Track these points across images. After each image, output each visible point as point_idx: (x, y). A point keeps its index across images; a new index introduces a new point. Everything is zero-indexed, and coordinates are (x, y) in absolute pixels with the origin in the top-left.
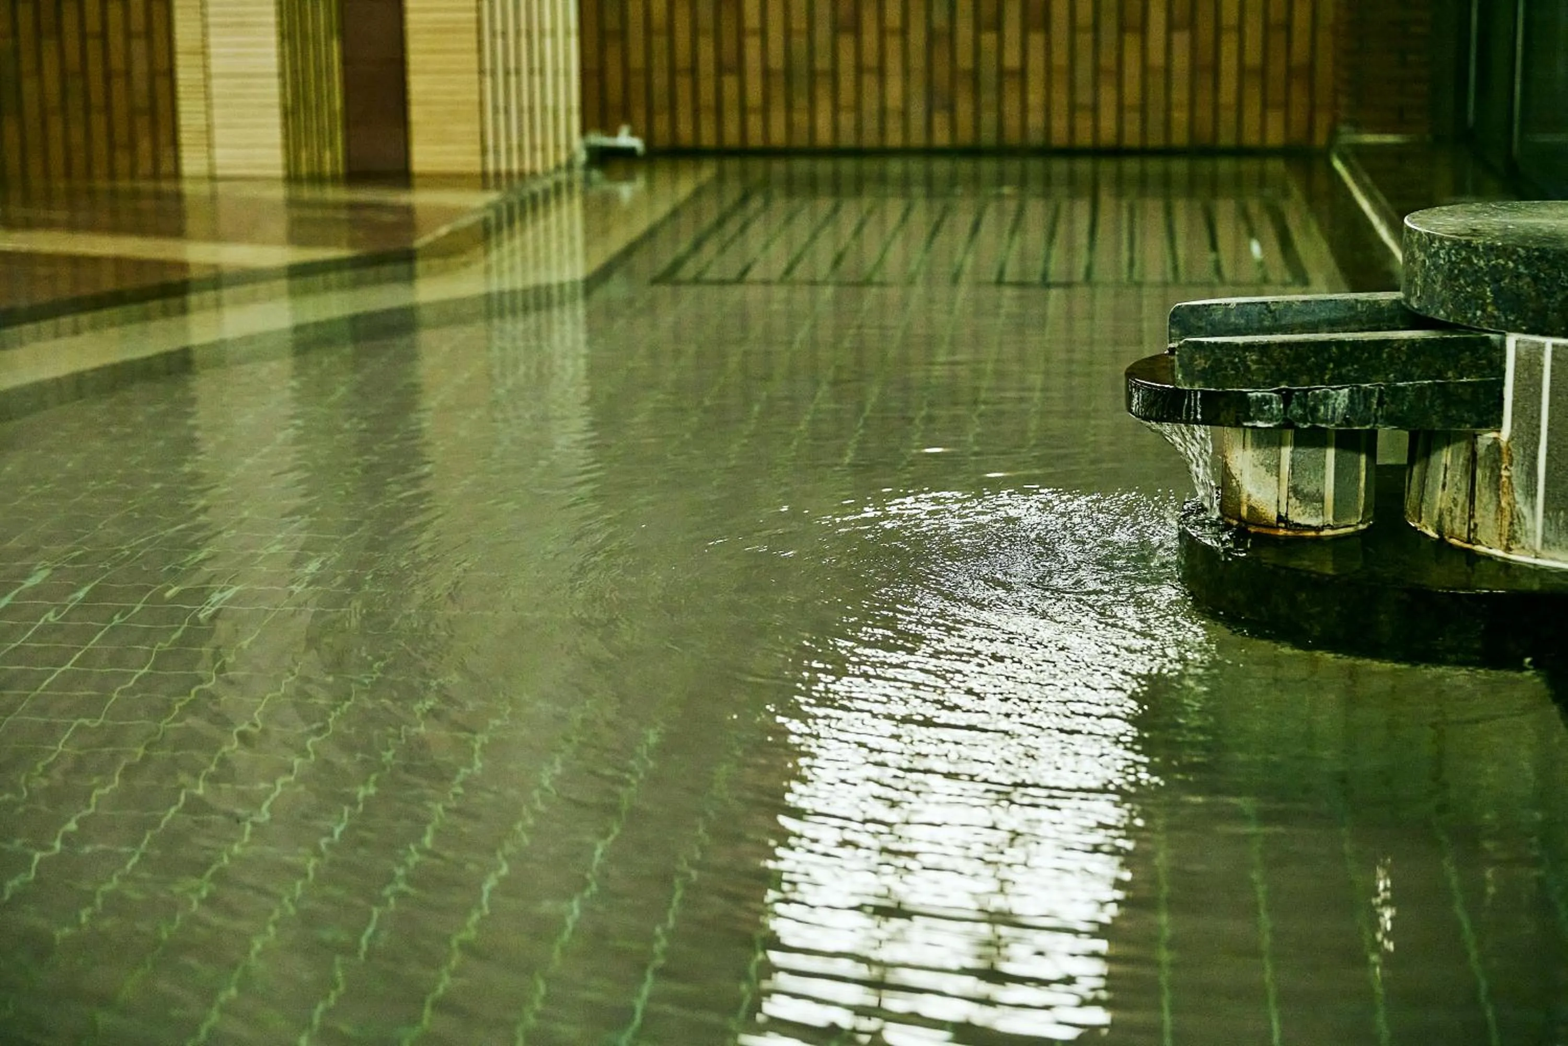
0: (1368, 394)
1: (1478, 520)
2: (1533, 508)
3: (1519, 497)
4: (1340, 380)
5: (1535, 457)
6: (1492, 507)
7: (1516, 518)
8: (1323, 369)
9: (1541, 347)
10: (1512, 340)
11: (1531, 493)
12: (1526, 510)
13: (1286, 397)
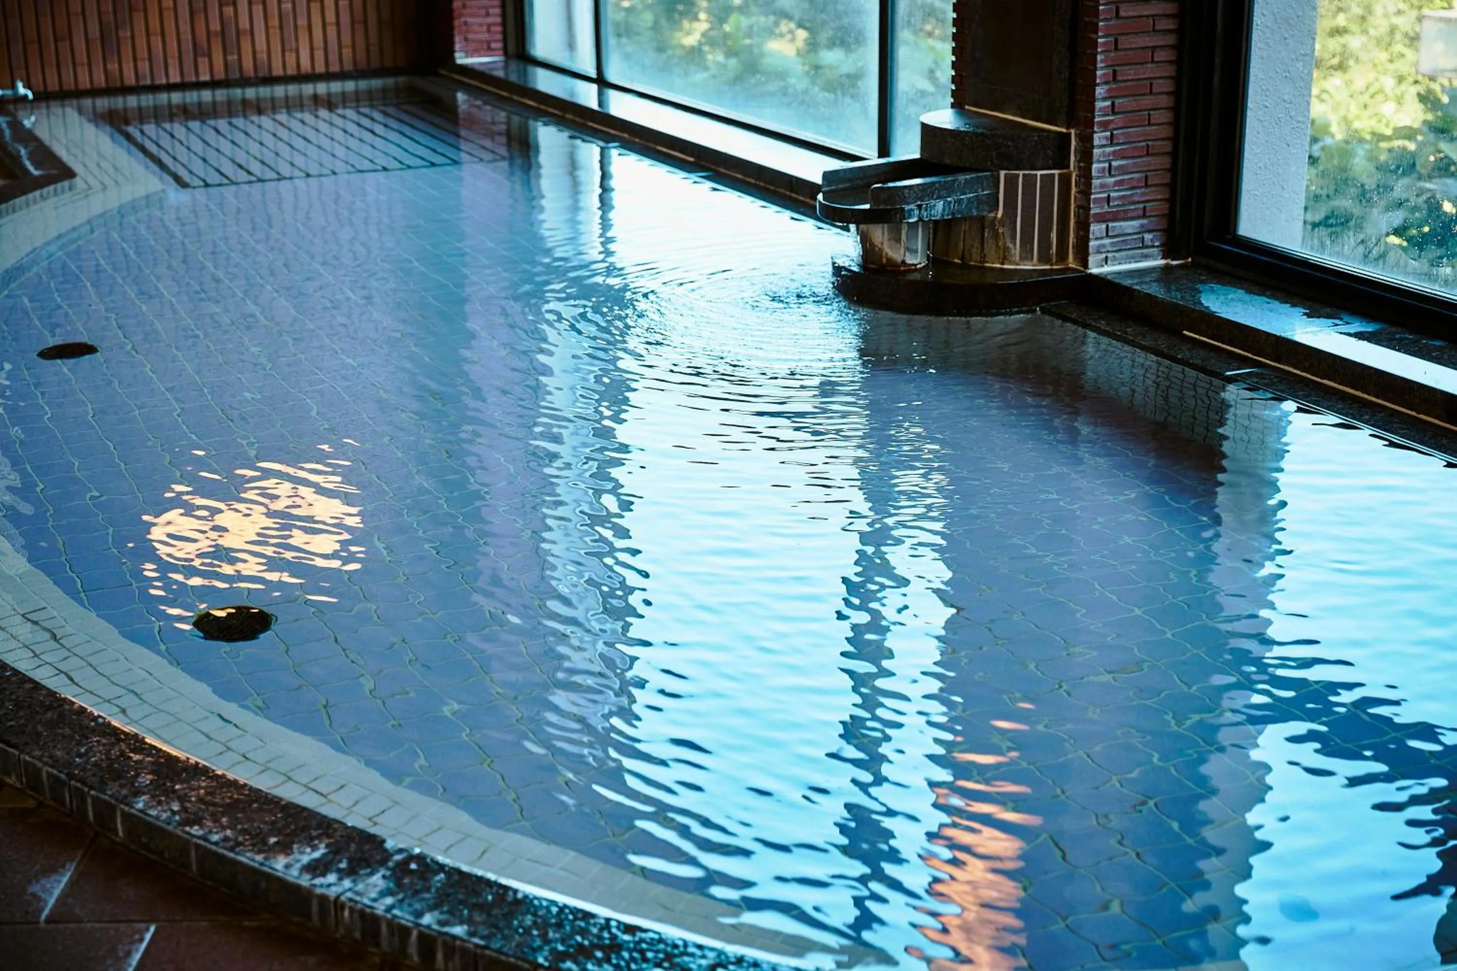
0: (950, 202)
1: (986, 251)
2: (1015, 244)
3: (1008, 241)
4: (939, 197)
5: (1015, 222)
6: (994, 246)
7: (1006, 249)
8: (933, 194)
9: (1018, 175)
10: (1002, 173)
11: (1014, 238)
12: (1011, 246)
13: (920, 207)
